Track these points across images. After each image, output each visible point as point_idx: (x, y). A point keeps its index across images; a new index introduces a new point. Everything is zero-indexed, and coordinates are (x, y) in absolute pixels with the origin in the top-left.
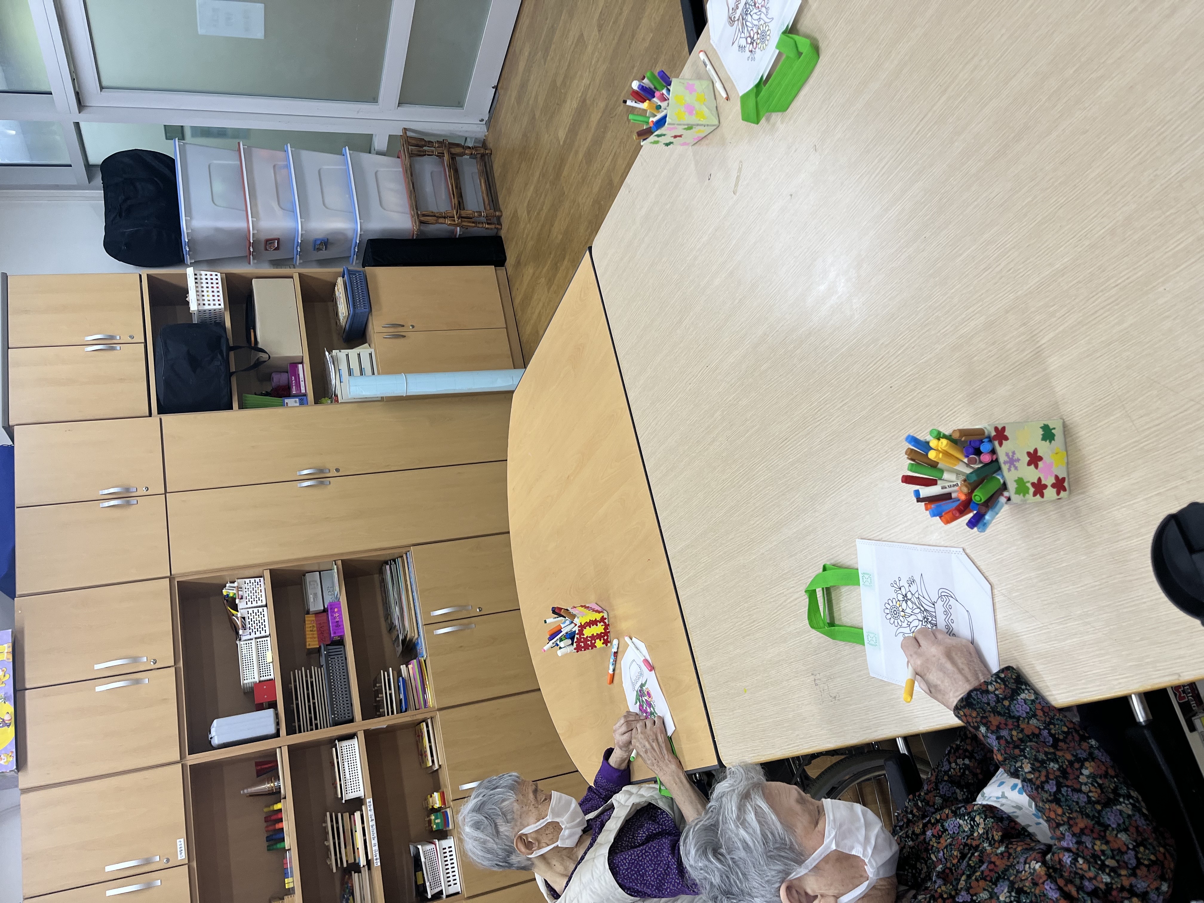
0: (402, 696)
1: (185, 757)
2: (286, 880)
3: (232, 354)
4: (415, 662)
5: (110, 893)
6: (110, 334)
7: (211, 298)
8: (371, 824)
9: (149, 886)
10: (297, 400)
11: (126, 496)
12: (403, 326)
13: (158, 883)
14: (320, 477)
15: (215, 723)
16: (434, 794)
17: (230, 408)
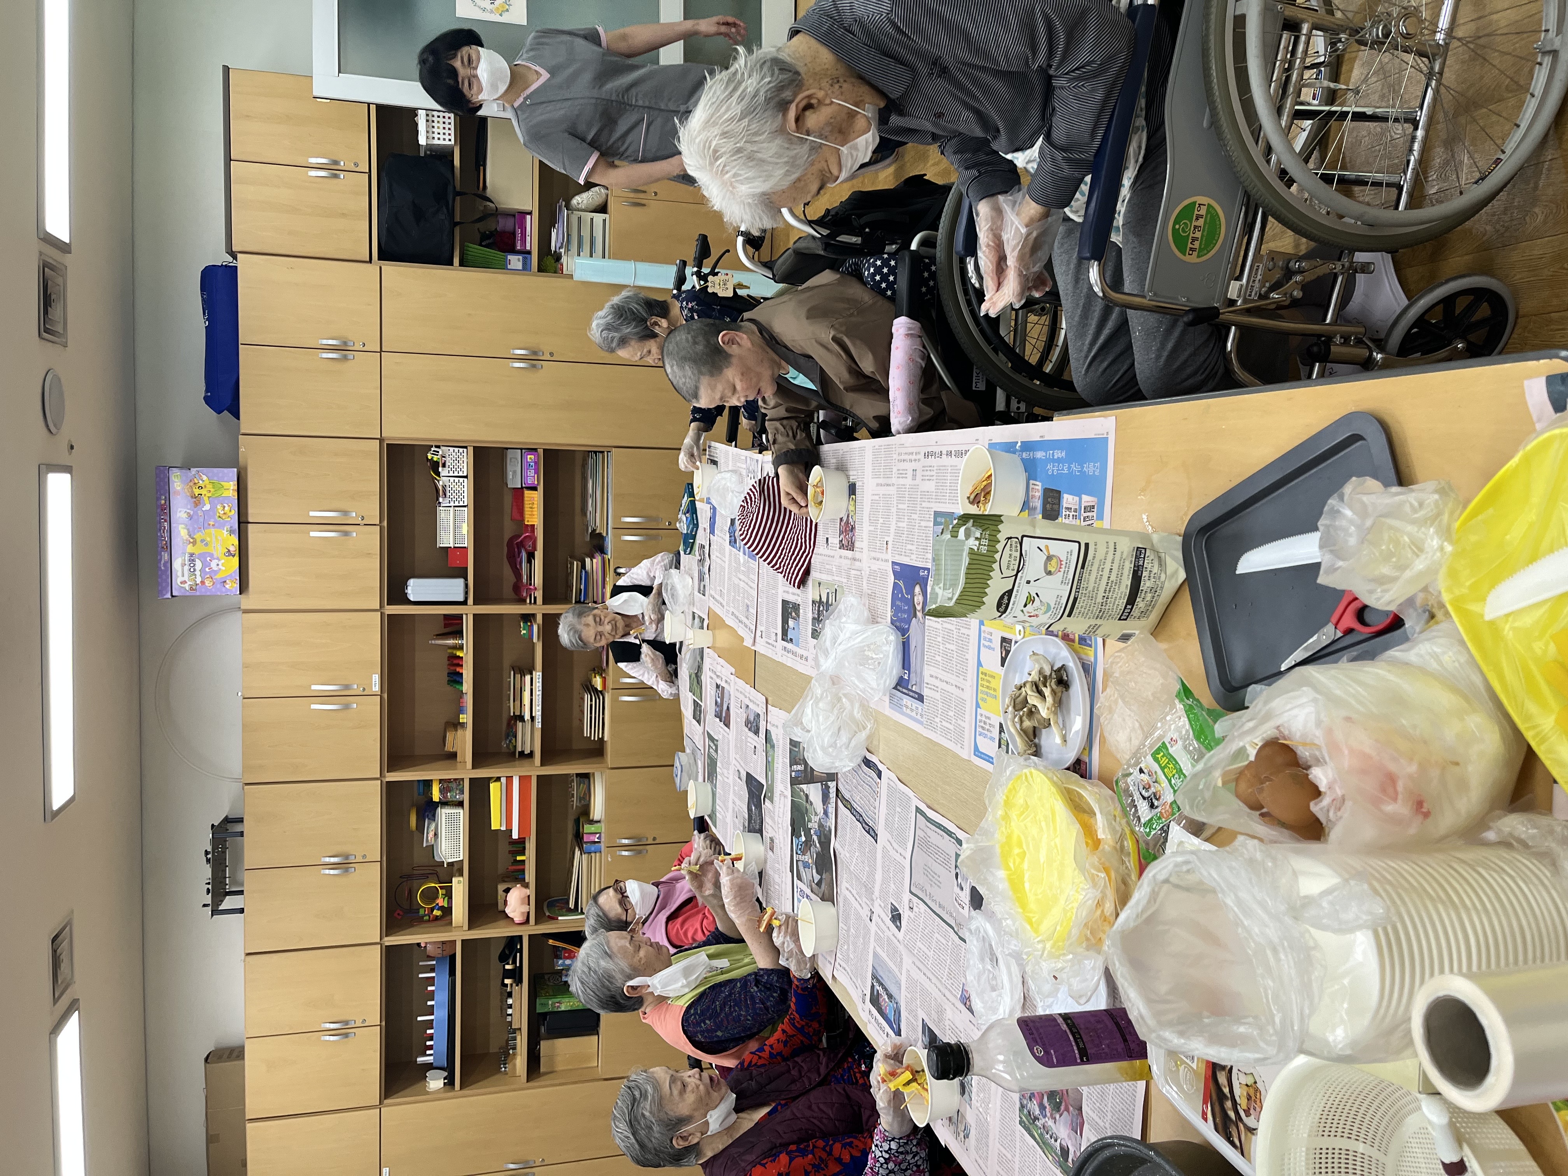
0: (582, 587)
1: (384, 606)
2: (461, 716)
4: (600, 558)
5: (314, 707)
6: (334, 158)
7: (441, 131)
8: (538, 693)
9: (347, 707)
10: (521, 257)
11: (343, 349)
12: (645, 192)
13: (355, 706)
14: (534, 359)
15: (411, 582)
16: (598, 677)
17: (451, 263)
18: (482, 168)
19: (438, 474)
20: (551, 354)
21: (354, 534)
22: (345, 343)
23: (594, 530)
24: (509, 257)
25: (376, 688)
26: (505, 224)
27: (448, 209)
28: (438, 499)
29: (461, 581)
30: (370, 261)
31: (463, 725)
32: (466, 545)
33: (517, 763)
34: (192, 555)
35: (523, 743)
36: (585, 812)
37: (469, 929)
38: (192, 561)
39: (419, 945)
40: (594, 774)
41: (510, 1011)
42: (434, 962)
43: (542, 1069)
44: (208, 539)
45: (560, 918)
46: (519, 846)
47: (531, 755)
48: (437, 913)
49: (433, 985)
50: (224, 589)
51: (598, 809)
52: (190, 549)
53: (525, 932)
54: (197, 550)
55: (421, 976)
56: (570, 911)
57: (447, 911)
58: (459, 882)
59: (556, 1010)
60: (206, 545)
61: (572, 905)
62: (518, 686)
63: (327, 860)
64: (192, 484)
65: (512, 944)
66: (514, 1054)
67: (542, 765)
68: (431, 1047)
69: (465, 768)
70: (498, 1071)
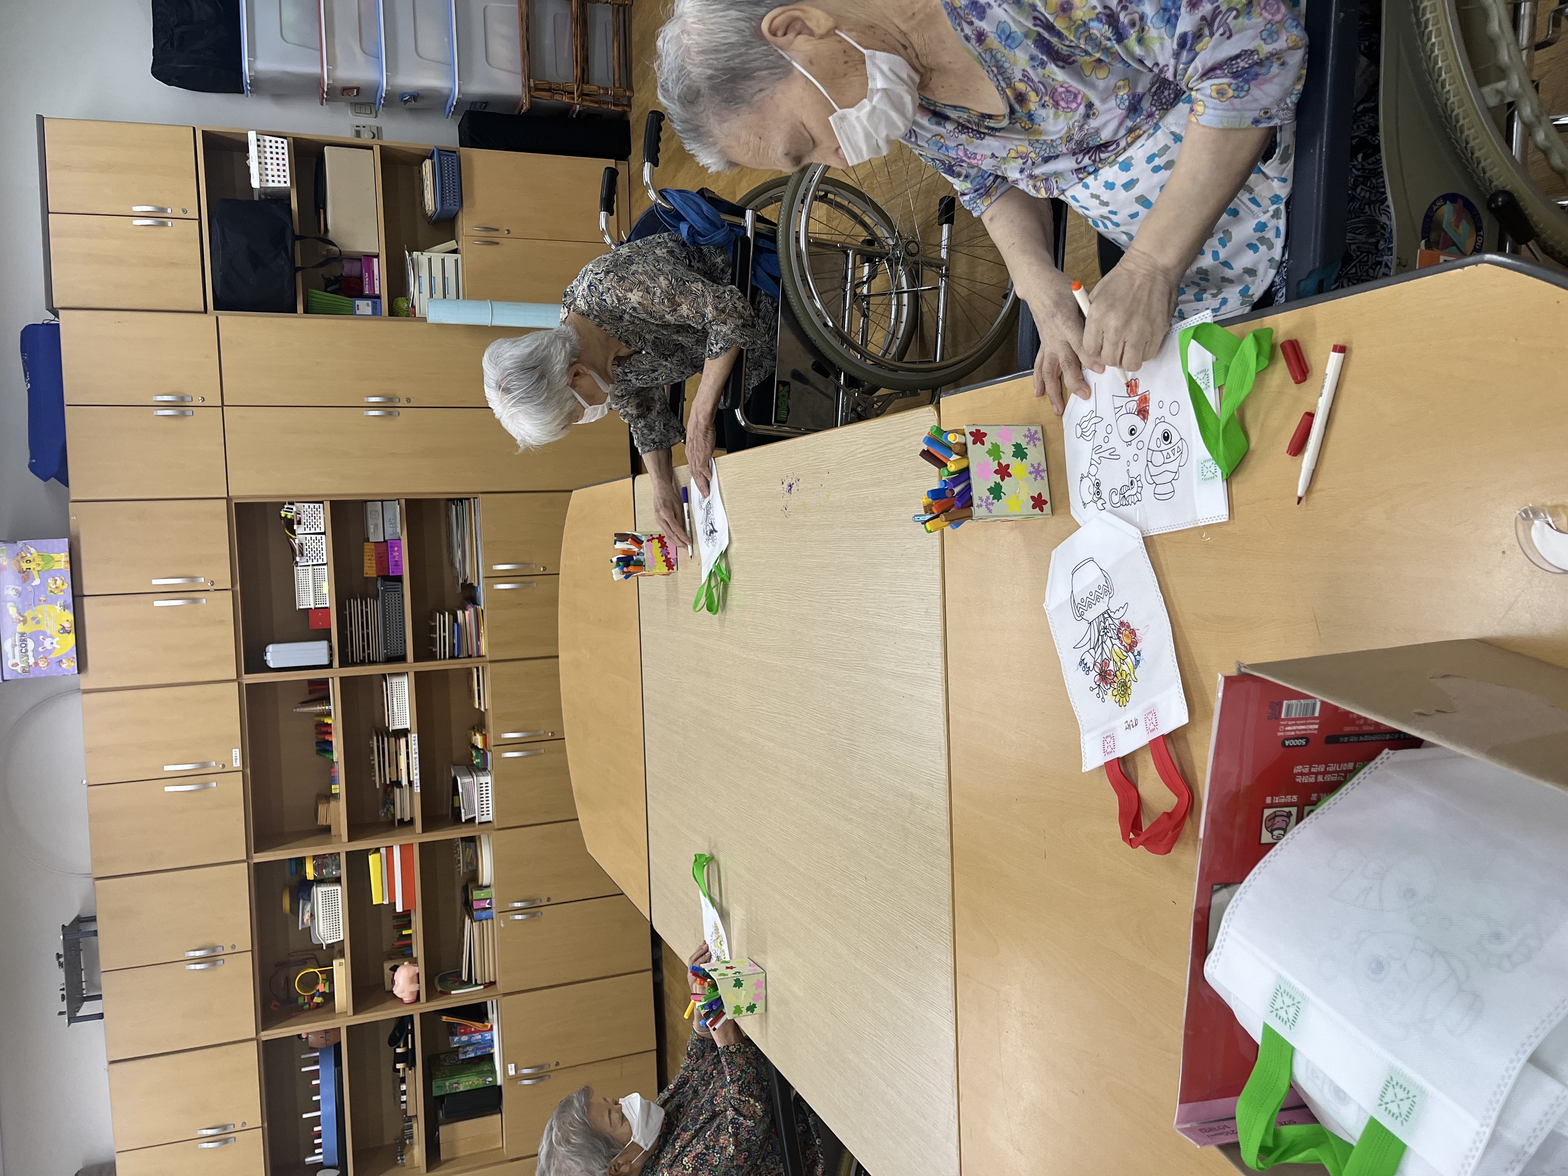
0: (456, 641)
1: (241, 675)
2: (333, 787)
3: (298, 243)
4: (472, 610)
5: (168, 789)
6: (161, 205)
7: (276, 173)
8: (414, 756)
9: (205, 786)
10: (370, 302)
11: (180, 405)
12: (497, 230)
13: (214, 784)
14: (389, 406)
15: (270, 648)
16: (478, 735)
17: (294, 310)
18: (322, 211)
19: (293, 532)
20: (408, 400)
21: (204, 601)
22: (182, 399)
23: (466, 581)
24: (358, 302)
25: (237, 764)
26: (350, 269)
27: (287, 253)
28: (294, 559)
29: (324, 644)
30: (206, 311)
31: (336, 796)
32: (328, 605)
33: (397, 831)
34: (22, 634)
35: (402, 810)
36: (473, 877)
37: (355, 1012)
38: (23, 641)
39: (299, 1036)
40: (480, 837)
41: (404, 1098)
42: (318, 1054)
43: (443, 1157)
44: (40, 616)
45: (453, 992)
46: (405, 919)
47: (411, 822)
48: (318, 1000)
49: (318, 1079)
50: (60, 670)
51: (487, 872)
52: (20, 628)
53: (416, 1011)
54: (28, 629)
55: (304, 1070)
56: (463, 984)
57: (329, 997)
58: (341, 964)
59: (454, 1091)
60: (38, 622)
61: (465, 977)
62: (393, 750)
63: (192, 954)
64: (19, 558)
65: (403, 1025)
66: (411, 1144)
67: (424, 831)
68: (319, 1146)
69: (340, 841)
70: (395, 1164)
